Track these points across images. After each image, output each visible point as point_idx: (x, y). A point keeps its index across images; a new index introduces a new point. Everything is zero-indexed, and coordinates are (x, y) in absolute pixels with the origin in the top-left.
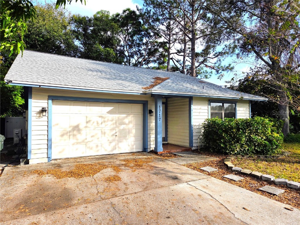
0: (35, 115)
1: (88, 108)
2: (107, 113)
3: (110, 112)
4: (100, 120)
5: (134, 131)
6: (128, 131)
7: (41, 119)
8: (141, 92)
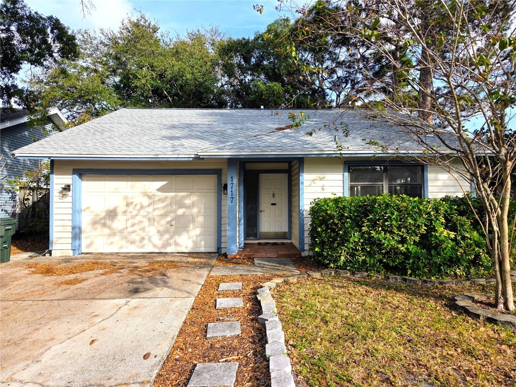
0: (58, 194)
1: (130, 183)
2: (157, 191)
3: (161, 190)
4: (146, 201)
5: (201, 219)
6: (191, 218)
7: (65, 200)
8: (193, 156)
